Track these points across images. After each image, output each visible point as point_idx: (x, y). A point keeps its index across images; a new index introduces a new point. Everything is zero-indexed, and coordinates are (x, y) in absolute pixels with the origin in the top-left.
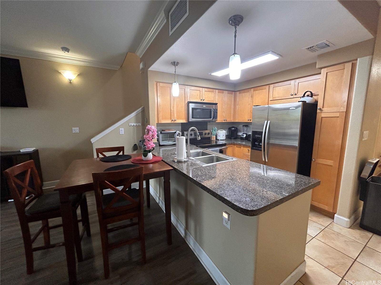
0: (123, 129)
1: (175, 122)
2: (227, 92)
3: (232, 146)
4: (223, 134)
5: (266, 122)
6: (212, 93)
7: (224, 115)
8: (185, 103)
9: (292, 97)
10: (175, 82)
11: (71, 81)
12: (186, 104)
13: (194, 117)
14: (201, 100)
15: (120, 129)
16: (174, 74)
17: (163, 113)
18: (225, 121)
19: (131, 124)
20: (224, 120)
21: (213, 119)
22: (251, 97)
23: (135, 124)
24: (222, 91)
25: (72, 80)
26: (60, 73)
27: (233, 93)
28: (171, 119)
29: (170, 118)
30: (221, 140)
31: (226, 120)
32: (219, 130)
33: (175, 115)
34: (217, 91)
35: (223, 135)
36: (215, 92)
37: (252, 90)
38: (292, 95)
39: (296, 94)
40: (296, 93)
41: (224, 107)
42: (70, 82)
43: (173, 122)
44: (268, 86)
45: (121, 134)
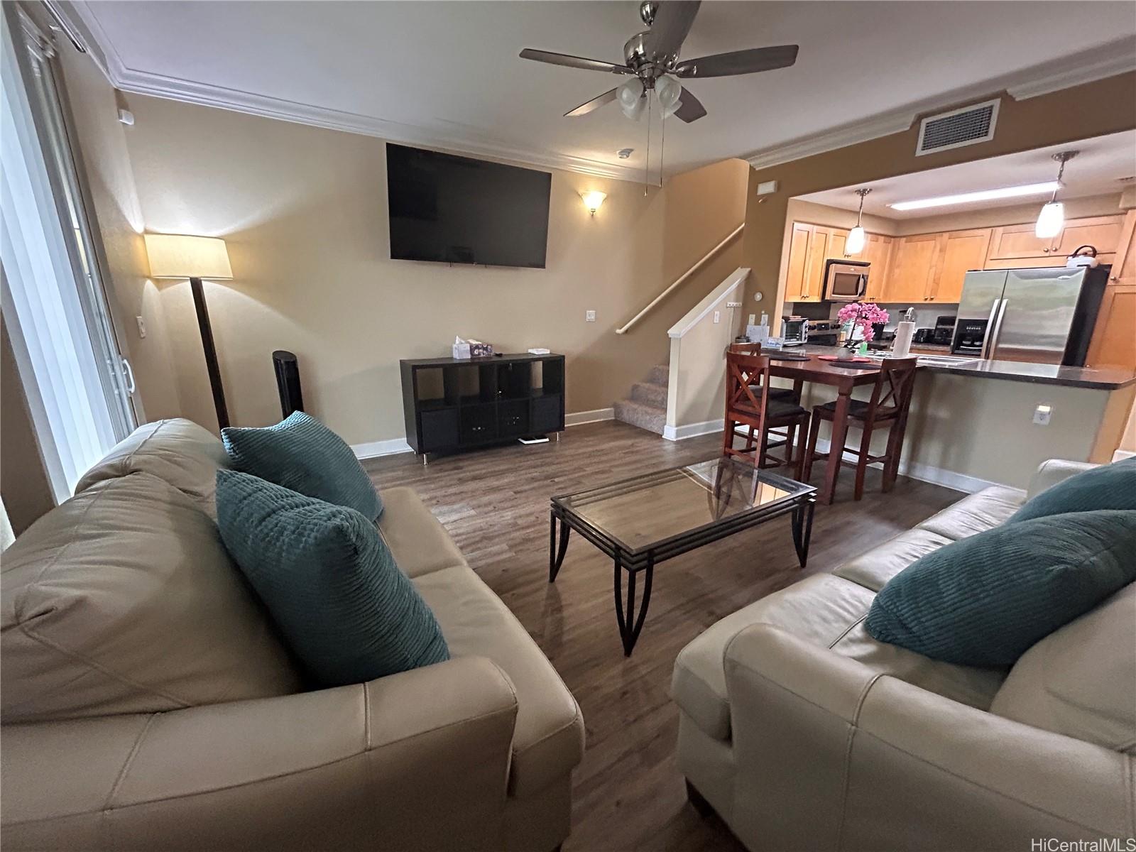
0: (718, 313)
5: (997, 302)
7: (872, 288)
8: (820, 263)
9: (1047, 254)
11: (594, 213)
12: (822, 265)
13: (835, 291)
14: (845, 256)
15: (716, 312)
19: (729, 303)
21: (860, 295)
22: (941, 250)
23: (735, 304)
27: (892, 239)
28: (801, 295)
31: (874, 299)
33: (808, 287)
37: (946, 236)
38: (1047, 251)
39: (1056, 250)
40: (1058, 248)
42: (593, 215)
43: (803, 300)
44: (990, 230)
45: (715, 322)
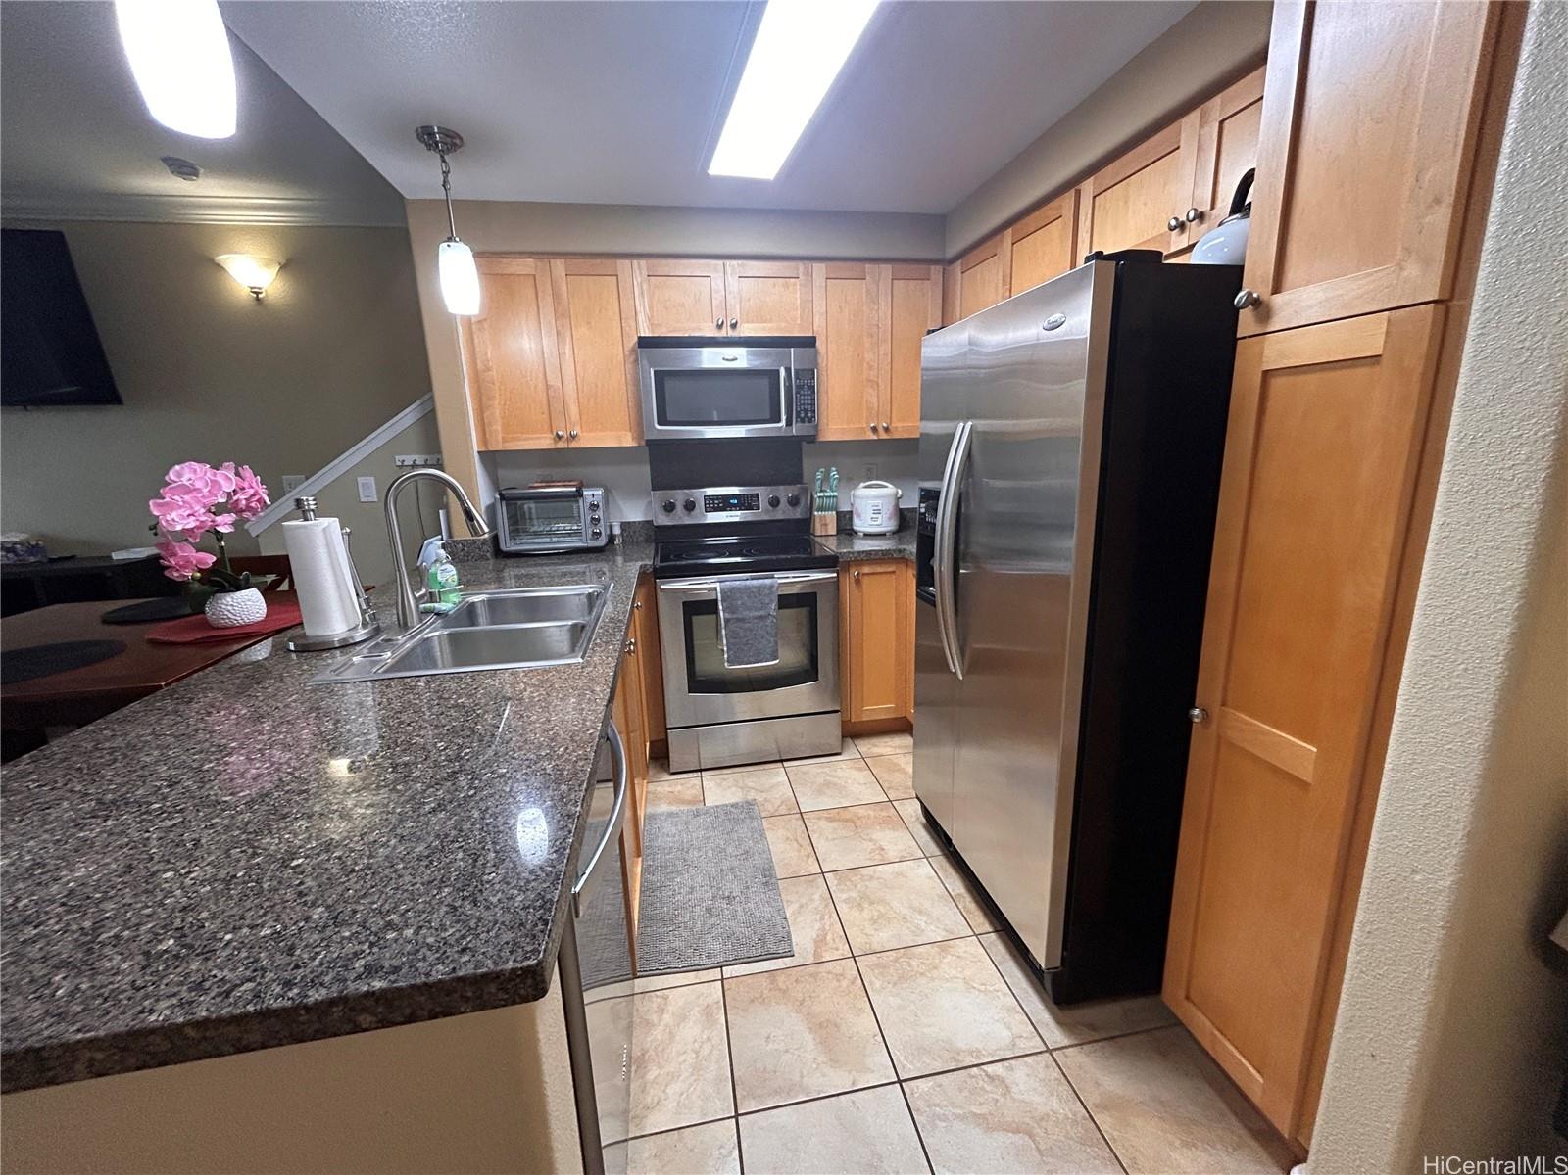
0: (372, 480)
1: (574, 445)
2: (887, 270)
3: (894, 572)
4: (877, 502)
6: (786, 286)
7: (874, 400)
8: (626, 349)
10: (450, 239)
11: (260, 296)
12: (627, 353)
13: (670, 417)
14: (720, 327)
15: (360, 480)
16: (441, 200)
17: (508, 403)
18: (884, 436)
19: (401, 458)
20: (875, 429)
21: (789, 423)
22: (1004, 282)
23: (421, 460)
24: (859, 265)
25: (263, 290)
26: (218, 265)
27: (936, 271)
28: (552, 432)
29: (546, 426)
30: (867, 535)
31: (887, 429)
32: (862, 484)
33: (574, 410)
34: (819, 269)
35: (878, 512)
36: (809, 274)
41: (868, 356)
42: (257, 299)
43: (561, 445)
45: (366, 500)
